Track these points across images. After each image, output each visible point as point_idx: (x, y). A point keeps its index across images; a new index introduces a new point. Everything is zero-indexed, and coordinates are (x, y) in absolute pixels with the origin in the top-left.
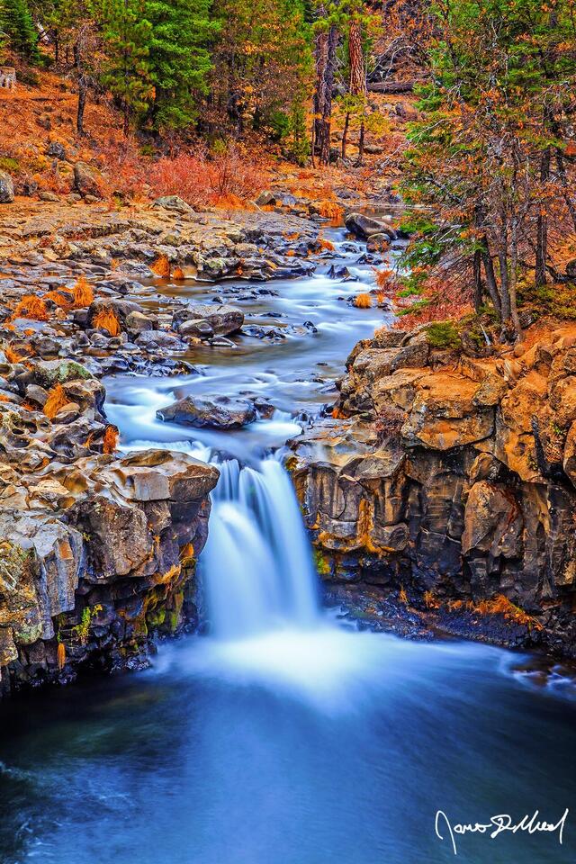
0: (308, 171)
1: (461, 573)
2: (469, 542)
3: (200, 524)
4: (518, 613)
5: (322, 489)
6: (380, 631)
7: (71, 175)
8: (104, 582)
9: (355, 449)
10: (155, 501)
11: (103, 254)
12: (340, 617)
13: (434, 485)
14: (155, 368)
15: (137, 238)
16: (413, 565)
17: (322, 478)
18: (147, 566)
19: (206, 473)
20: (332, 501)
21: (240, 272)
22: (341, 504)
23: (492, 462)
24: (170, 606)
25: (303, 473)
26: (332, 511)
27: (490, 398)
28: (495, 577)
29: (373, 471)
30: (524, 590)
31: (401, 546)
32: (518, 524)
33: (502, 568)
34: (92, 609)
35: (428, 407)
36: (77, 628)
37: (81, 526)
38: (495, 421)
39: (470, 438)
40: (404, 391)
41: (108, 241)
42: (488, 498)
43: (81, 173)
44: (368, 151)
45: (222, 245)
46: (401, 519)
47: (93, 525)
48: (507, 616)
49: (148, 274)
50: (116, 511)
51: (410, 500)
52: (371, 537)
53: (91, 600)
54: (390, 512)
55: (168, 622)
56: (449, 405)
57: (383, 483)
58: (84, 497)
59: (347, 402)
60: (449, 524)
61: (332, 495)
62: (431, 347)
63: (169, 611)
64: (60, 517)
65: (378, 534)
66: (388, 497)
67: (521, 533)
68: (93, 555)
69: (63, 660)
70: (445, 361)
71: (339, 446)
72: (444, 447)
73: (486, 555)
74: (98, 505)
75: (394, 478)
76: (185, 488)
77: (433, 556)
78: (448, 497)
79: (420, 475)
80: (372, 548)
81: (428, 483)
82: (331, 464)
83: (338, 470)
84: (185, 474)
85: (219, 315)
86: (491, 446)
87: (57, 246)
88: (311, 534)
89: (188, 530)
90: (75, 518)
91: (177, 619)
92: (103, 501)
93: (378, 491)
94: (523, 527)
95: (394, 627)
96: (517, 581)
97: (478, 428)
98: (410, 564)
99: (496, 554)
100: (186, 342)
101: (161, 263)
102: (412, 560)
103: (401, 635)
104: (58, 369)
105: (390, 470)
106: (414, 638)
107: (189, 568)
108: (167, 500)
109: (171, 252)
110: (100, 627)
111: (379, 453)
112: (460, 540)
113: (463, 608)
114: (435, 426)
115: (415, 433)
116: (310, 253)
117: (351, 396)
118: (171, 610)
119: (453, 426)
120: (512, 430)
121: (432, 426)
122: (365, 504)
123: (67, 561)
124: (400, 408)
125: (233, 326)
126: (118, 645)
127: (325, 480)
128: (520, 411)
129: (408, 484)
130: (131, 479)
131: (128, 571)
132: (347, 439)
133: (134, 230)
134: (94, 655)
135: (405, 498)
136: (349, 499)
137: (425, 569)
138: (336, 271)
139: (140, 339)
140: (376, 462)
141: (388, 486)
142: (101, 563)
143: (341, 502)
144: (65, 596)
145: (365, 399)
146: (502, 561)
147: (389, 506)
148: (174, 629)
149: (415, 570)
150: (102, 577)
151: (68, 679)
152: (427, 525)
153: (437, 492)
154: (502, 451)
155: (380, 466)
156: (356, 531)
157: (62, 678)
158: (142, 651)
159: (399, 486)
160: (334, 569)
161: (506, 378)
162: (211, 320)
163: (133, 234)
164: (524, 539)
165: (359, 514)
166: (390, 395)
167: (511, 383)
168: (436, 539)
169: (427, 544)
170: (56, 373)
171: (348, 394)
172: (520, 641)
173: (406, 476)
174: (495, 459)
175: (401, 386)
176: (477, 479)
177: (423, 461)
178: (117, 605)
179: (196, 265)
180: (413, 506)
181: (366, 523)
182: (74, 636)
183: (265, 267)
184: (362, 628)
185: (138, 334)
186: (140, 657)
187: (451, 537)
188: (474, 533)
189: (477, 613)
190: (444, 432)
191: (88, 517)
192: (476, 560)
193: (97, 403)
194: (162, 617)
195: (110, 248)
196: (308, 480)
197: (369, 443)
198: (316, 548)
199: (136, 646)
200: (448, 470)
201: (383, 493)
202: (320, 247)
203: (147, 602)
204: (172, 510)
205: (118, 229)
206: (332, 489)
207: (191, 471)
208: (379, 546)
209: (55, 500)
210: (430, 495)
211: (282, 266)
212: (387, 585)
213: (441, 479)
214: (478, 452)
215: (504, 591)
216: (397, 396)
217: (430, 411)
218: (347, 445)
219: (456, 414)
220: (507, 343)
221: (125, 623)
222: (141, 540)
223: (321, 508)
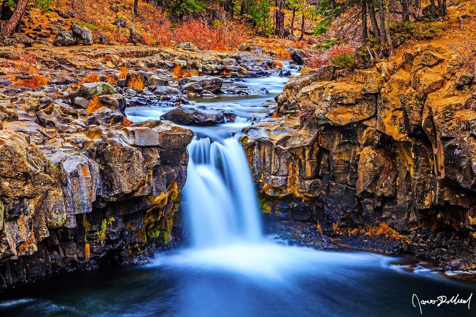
0: (271, 40)
1: (356, 210)
2: (361, 187)
3: (181, 169)
4: (395, 234)
5: (264, 156)
6: (303, 246)
7: (128, 35)
8: (115, 199)
9: (286, 131)
10: (149, 147)
11: (142, 65)
12: (276, 238)
13: (338, 151)
14: (164, 103)
15: (164, 57)
16: (325, 206)
17: (264, 149)
18: (144, 189)
19: (184, 132)
20: (271, 163)
21: (225, 73)
22: (277, 165)
23: (375, 133)
24: (163, 227)
25: (252, 146)
26: (271, 170)
27: (373, 87)
28: (379, 210)
29: (297, 142)
30: (398, 218)
31: (317, 194)
32: (393, 174)
33: (383, 204)
34: (108, 221)
35: (332, 96)
36: (98, 233)
37: (98, 160)
38: (376, 105)
39: (361, 117)
40: (317, 92)
41: (146, 59)
42: (373, 157)
43: (134, 31)
44: (306, 33)
45: (214, 60)
46: (316, 176)
47: (106, 159)
48: (387, 236)
49: (169, 76)
50: (121, 149)
51: (322, 163)
52: (297, 188)
53: (108, 213)
54: (309, 170)
55: (161, 237)
56: (346, 95)
57: (304, 150)
58: (100, 140)
59: (282, 108)
60: (348, 177)
61: (271, 159)
62: (335, 68)
63: (163, 230)
64: (83, 153)
65: (301, 185)
66: (308, 160)
67: (395, 180)
68: (107, 180)
69: (88, 254)
70: (344, 74)
71: (275, 130)
72: (343, 124)
73: (372, 196)
74: (110, 146)
75: (311, 146)
76: (170, 140)
77: (338, 199)
78: (347, 159)
79: (328, 145)
80: (298, 195)
81: (334, 150)
82: (270, 139)
83: (275, 142)
84: (170, 131)
85: (207, 80)
86: (374, 122)
87: (114, 60)
88: (258, 186)
89: (173, 171)
90: (94, 154)
91: (168, 237)
92: (113, 143)
93: (301, 156)
94: (396, 176)
95: (312, 243)
96: (393, 213)
97: (365, 110)
98: (323, 206)
99: (379, 194)
100: (185, 94)
101: (177, 69)
102: (324, 203)
103: (317, 248)
104: (95, 87)
105: (308, 141)
106: (325, 249)
107: (176, 203)
108: (157, 146)
109: (184, 63)
110: (113, 233)
111: (302, 132)
112: (355, 187)
113: (358, 234)
114: (337, 109)
115: (324, 114)
116: (269, 68)
117: (284, 103)
118: (165, 230)
119: (349, 110)
120: (388, 109)
121: (336, 110)
122: (293, 166)
123: (87, 179)
124: (315, 103)
125: (216, 87)
126: (127, 247)
127: (266, 150)
128: (392, 94)
129: (320, 152)
130: (133, 132)
131: (131, 191)
132: (281, 126)
133: (162, 53)
134: (111, 253)
135: (319, 162)
136: (282, 161)
137: (332, 209)
138: (283, 73)
139: (156, 90)
140: (299, 136)
141: (307, 152)
142: (112, 185)
143: (277, 163)
144: (85, 202)
145: (293, 104)
146: (384, 199)
147: (308, 166)
148: (166, 242)
149: (326, 209)
150: (113, 194)
151: (93, 268)
152: (334, 179)
153: (339, 156)
154: (382, 124)
155: (302, 139)
156: (287, 183)
157: (88, 267)
158: (144, 254)
159: (315, 152)
160: (273, 210)
161: (383, 75)
162: (202, 83)
163: (161, 55)
164: (397, 184)
165: (288, 171)
166: (308, 95)
167: (387, 78)
168: (339, 188)
169: (334, 192)
170: (94, 90)
171: (283, 102)
172: (396, 250)
173: (319, 146)
174: (377, 131)
175: (316, 89)
176: (366, 145)
177: (330, 135)
178: (126, 219)
179: (197, 69)
180: (324, 166)
181: (294, 178)
182: (96, 239)
183: (240, 71)
184: (291, 244)
185: (155, 88)
186: (142, 257)
187: (349, 186)
188: (364, 181)
189: (368, 236)
190: (343, 113)
191: (103, 154)
192: (366, 200)
193: (120, 107)
194: (158, 233)
195: (147, 62)
196: (256, 150)
197: (295, 127)
198: (261, 196)
199: (139, 249)
200: (346, 141)
201: (304, 157)
202: (275, 65)
203: (147, 221)
204: (161, 154)
205: (153, 53)
206: (270, 155)
207: (174, 130)
208: (303, 193)
209: (80, 142)
210: (335, 158)
211: (250, 71)
212: (308, 221)
213: (342, 147)
214: (366, 127)
215: (385, 220)
216: (313, 96)
217: (334, 99)
218: (282, 128)
219: (351, 101)
220: (384, 58)
221: (131, 233)
222: (139, 170)
223: (264, 169)
